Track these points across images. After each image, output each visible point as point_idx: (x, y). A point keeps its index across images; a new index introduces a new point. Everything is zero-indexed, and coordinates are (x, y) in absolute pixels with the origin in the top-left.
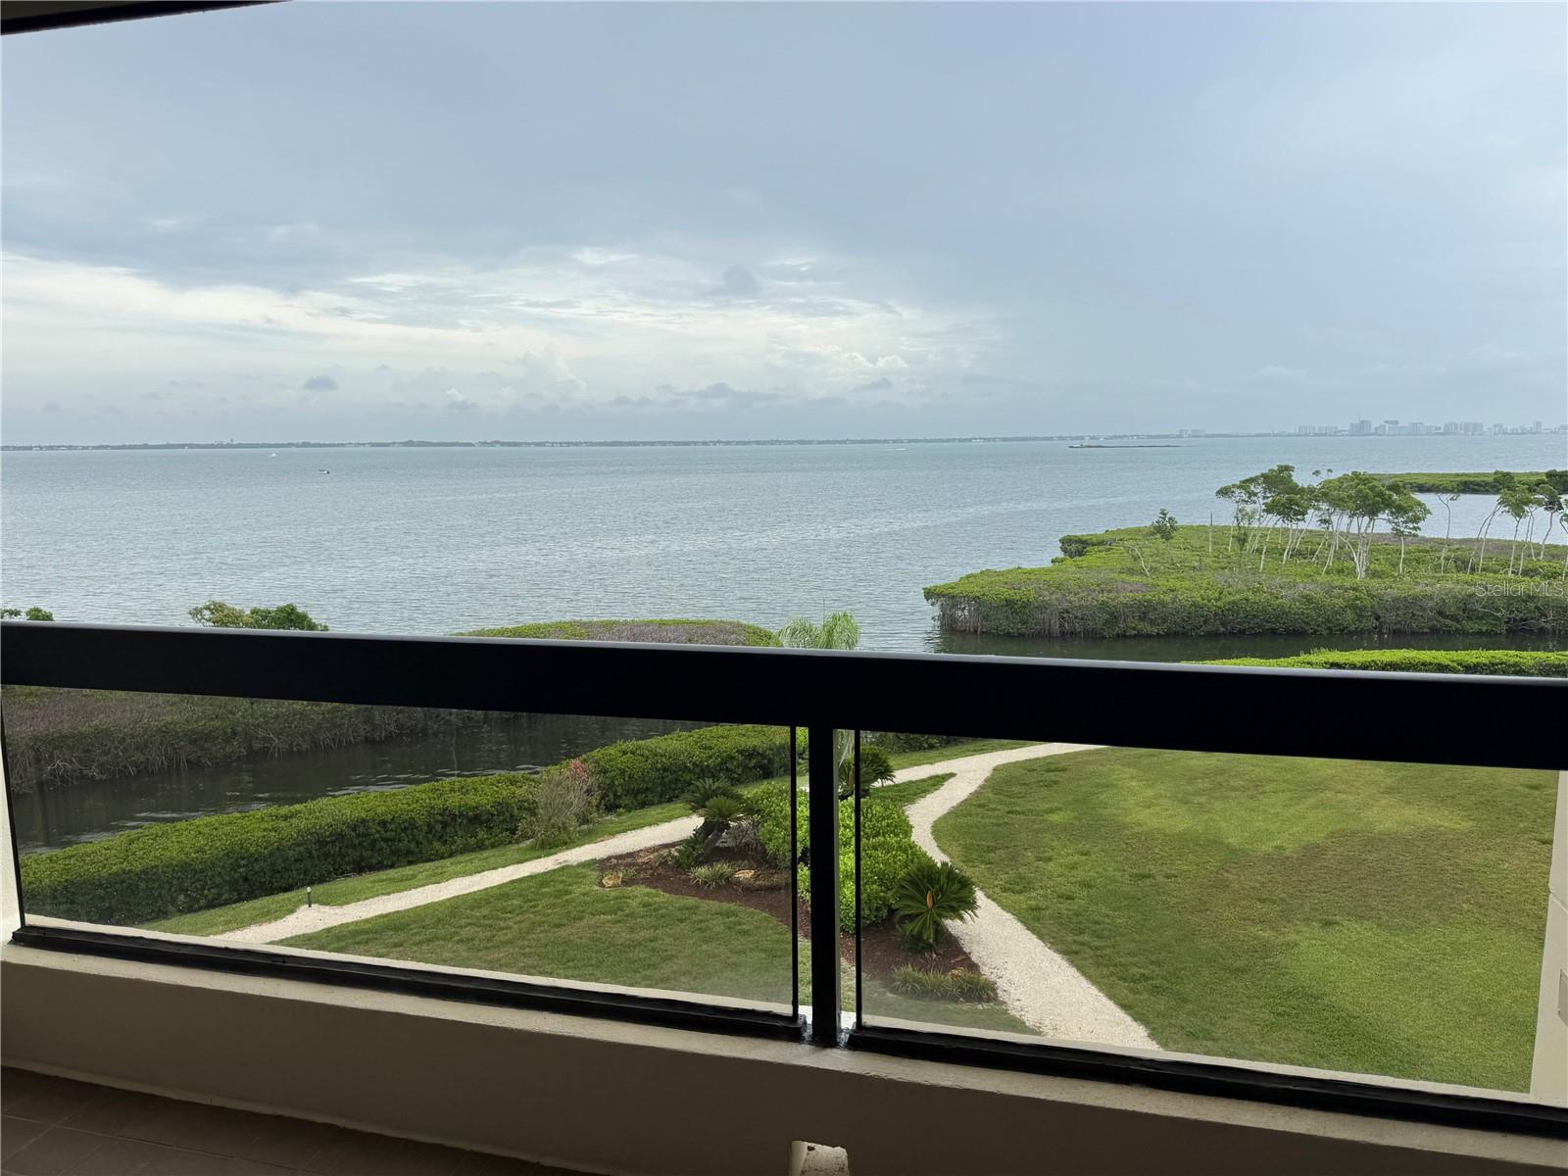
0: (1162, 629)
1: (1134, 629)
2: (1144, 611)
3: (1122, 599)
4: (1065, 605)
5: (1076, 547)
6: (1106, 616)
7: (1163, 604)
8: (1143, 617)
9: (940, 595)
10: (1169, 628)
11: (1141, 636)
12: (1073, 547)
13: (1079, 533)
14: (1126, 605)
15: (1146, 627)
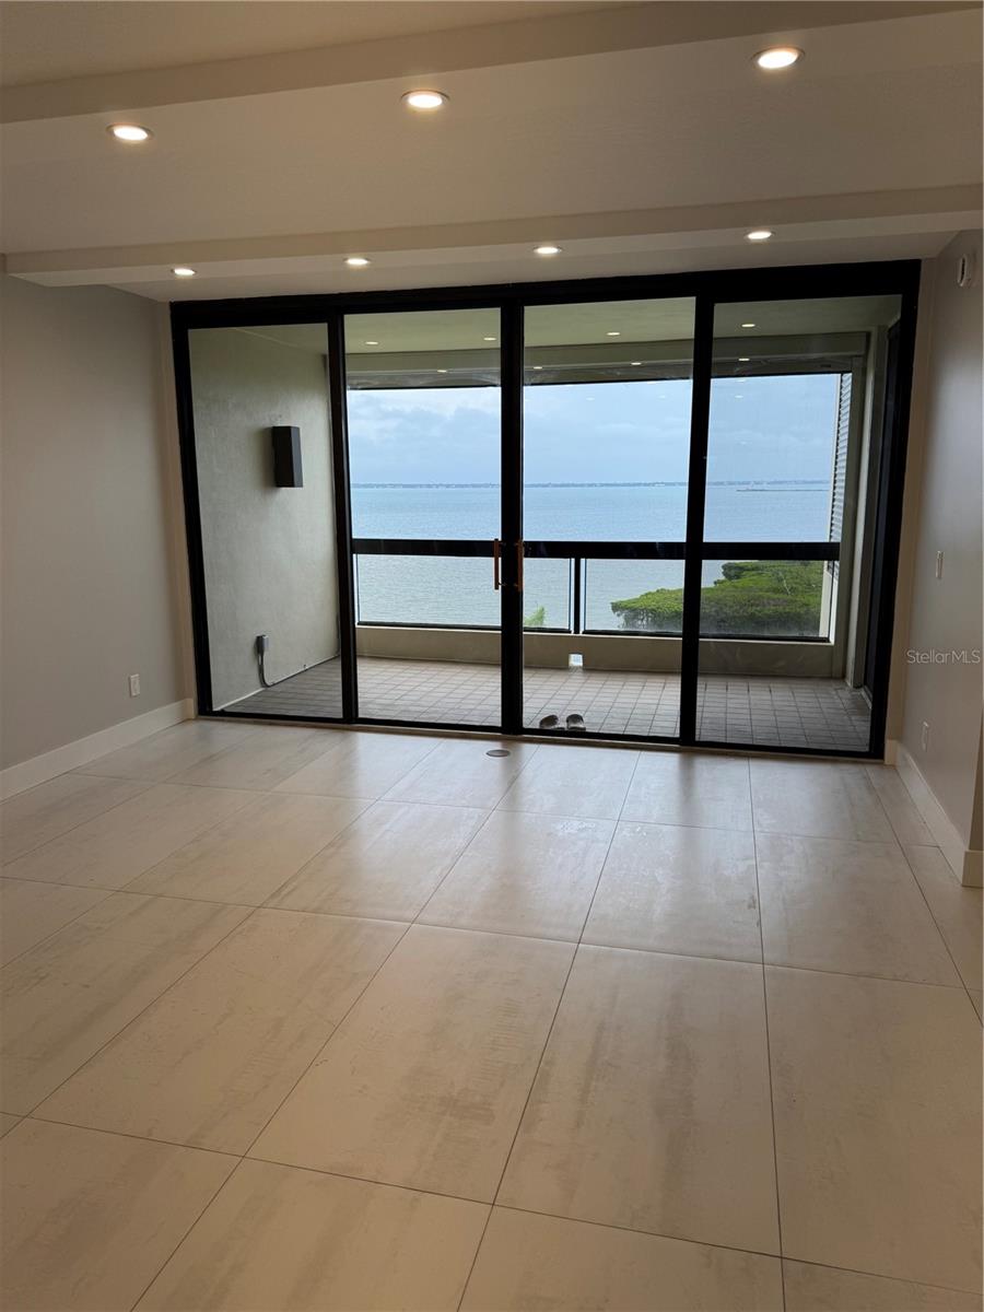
3: (766, 612)
9: (624, 608)
12: (733, 572)
14: (769, 615)
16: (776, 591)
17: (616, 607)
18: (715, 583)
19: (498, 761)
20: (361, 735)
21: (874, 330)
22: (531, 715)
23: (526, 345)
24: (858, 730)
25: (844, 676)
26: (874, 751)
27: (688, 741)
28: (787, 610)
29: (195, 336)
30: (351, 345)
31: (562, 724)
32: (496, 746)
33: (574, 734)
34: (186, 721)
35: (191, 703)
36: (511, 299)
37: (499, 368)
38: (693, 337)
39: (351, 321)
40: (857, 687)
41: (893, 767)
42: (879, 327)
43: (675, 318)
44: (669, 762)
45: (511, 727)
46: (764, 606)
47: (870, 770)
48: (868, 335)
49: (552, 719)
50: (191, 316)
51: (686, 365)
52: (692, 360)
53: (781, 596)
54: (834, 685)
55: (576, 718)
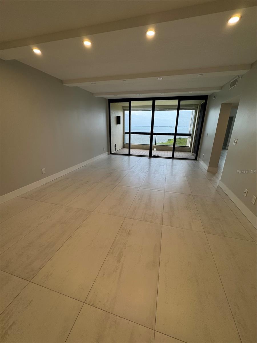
19: (149, 159)
20: (131, 156)
21: (199, 104)
22: (153, 155)
23: (156, 105)
24: (194, 157)
25: (190, 152)
26: (196, 159)
27: (173, 158)
29: (111, 104)
30: (132, 105)
31: (156, 156)
32: (149, 158)
33: (158, 157)
34: (109, 154)
35: (109, 152)
36: (154, 99)
37: (152, 108)
38: (177, 104)
39: (132, 102)
40: (192, 153)
41: (198, 161)
42: (200, 104)
43: (176, 102)
44: (171, 160)
45: (150, 156)
47: (195, 161)
48: (198, 105)
49: (155, 155)
50: (111, 101)
51: (176, 108)
52: (177, 108)
54: (189, 152)
55: (158, 155)
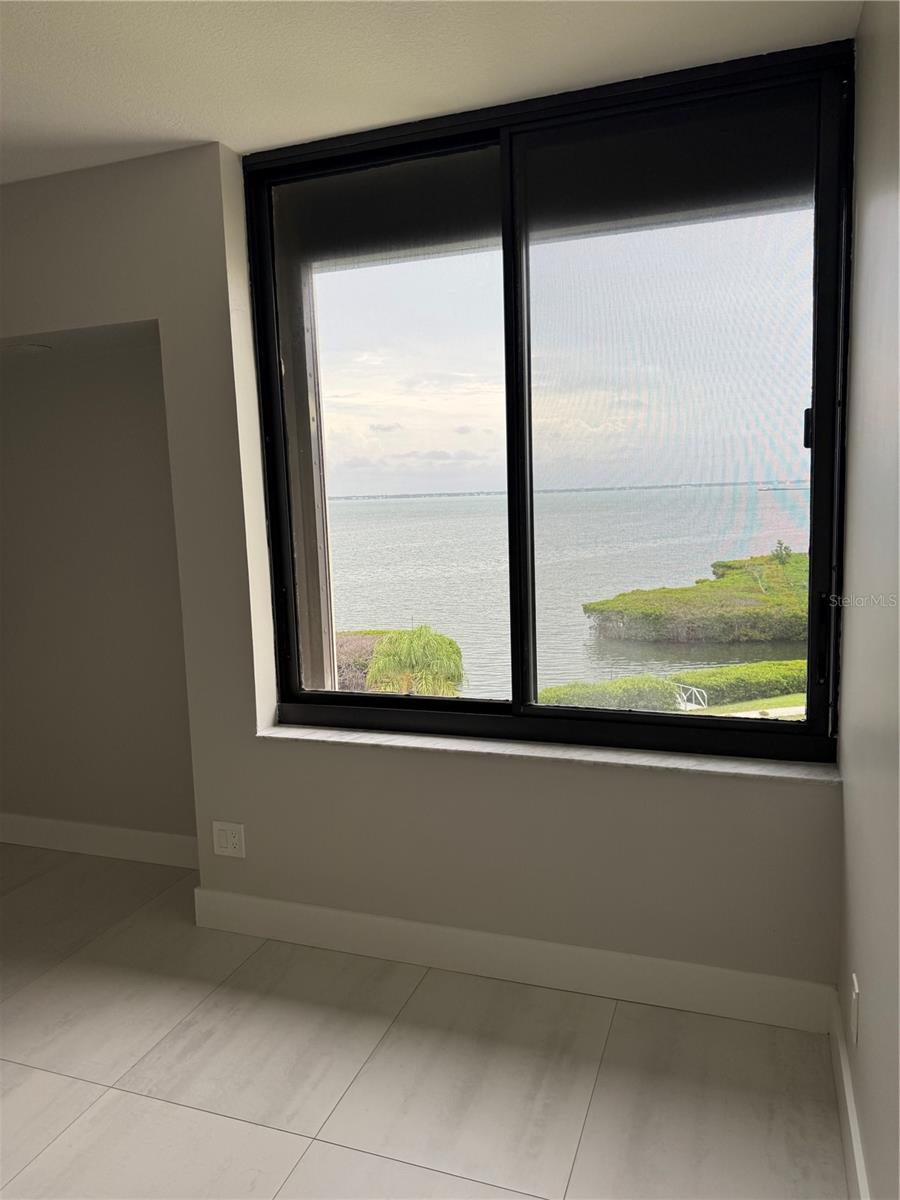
0: (768, 636)
1: (746, 635)
2: (754, 621)
3: (735, 612)
4: (689, 617)
5: (722, 569)
6: (722, 625)
7: (770, 616)
8: (753, 627)
9: (594, 610)
10: (774, 635)
11: (752, 641)
12: (720, 571)
13: (727, 559)
14: (739, 617)
15: (756, 634)
16: (751, 590)
17: (587, 609)
18: (697, 582)
28: (757, 610)
46: (734, 607)
53: (753, 595)
